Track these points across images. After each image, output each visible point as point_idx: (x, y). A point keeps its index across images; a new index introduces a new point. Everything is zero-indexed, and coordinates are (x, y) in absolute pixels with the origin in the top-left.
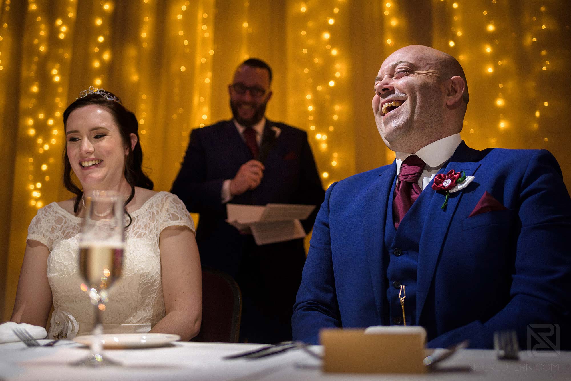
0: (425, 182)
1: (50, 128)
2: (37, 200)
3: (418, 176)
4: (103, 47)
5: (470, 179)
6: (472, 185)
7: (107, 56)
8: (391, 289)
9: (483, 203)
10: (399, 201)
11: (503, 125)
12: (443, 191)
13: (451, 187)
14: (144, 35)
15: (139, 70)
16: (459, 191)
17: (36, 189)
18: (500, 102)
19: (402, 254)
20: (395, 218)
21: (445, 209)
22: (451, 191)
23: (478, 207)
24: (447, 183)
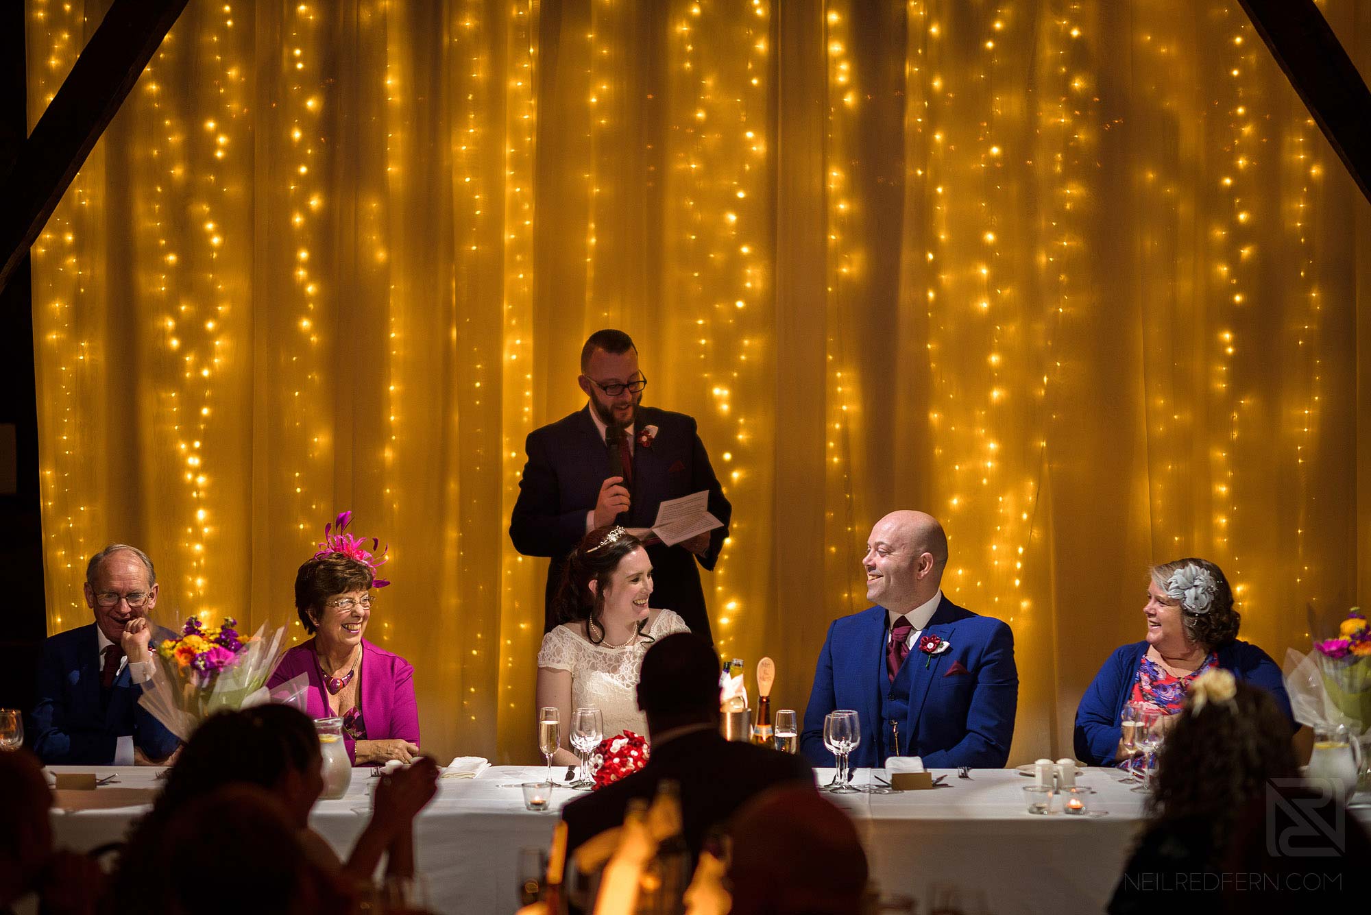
0: (913, 640)
1: (210, 337)
2: (196, 472)
3: (906, 636)
4: (307, 185)
5: (946, 644)
6: (949, 649)
7: (315, 202)
8: (885, 724)
9: (954, 668)
10: (892, 657)
11: (996, 394)
12: (928, 653)
13: (934, 649)
14: (393, 169)
15: (388, 244)
16: (939, 653)
17: (192, 451)
18: (994, 359)
19: (895, 699)
20: (890, 670)
21: (928, 668)
22: (935, 652)
23: (950, 671)
24: (930, 646)
